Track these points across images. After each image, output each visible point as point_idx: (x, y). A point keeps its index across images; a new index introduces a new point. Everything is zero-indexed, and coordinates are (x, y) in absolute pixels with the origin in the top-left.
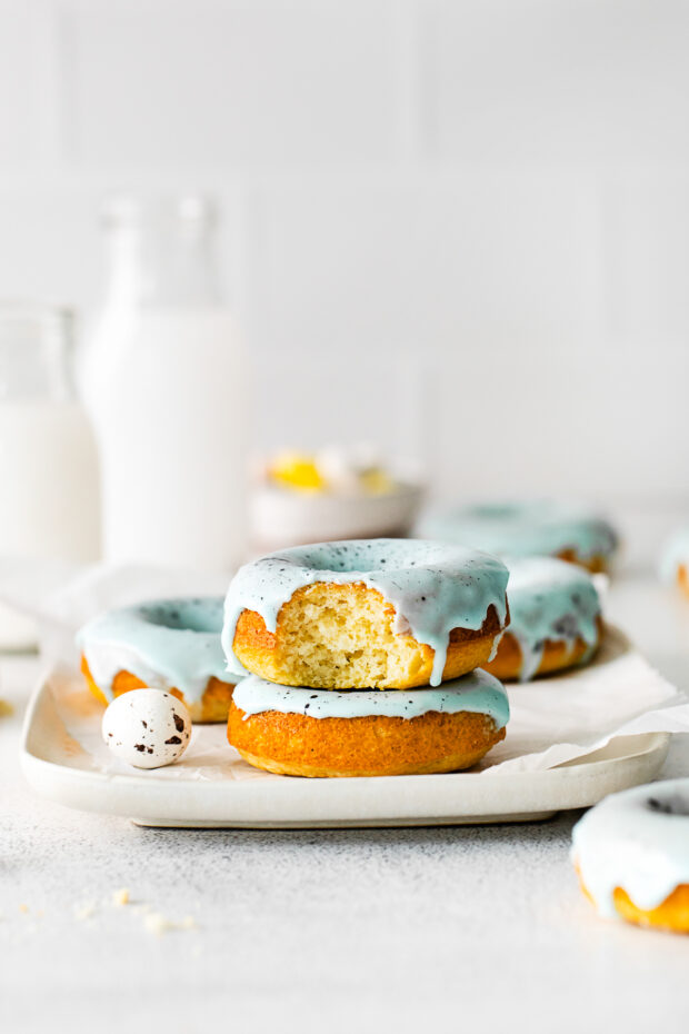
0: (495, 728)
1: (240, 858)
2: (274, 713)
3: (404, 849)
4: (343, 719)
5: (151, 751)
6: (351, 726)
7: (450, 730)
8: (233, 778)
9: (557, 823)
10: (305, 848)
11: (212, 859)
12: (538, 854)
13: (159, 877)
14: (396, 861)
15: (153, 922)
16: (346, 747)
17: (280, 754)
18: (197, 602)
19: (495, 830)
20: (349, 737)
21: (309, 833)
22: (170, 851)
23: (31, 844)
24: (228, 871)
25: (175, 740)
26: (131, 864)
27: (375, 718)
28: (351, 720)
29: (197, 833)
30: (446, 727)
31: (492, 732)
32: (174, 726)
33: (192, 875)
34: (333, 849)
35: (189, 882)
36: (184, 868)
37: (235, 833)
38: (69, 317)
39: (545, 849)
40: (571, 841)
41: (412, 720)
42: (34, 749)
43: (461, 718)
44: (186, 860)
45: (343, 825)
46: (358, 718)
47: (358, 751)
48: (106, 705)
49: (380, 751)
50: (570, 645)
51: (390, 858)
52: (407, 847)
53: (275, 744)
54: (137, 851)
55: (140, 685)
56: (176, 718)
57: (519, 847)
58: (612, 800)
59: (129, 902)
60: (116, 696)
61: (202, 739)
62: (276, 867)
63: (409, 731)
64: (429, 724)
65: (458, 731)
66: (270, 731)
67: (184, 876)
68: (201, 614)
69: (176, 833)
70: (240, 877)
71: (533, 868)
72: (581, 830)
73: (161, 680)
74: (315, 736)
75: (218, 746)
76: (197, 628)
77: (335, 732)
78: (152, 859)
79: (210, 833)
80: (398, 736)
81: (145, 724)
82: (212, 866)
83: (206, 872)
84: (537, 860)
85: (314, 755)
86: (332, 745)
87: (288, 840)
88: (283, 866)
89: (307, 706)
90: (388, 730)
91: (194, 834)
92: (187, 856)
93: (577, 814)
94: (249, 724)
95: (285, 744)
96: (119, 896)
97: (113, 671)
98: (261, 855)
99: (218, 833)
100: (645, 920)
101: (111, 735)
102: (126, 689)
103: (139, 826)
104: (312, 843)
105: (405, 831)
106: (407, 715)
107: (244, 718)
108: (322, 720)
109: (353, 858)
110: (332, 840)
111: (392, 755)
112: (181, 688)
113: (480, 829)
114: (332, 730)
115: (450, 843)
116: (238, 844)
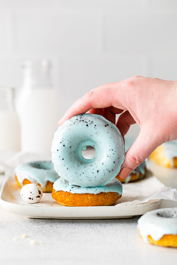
0: (118, 195)
1: (54, 226)
2: (62, 191)
3: (95, 225)
4: (79, 194)
5: (32, 199)
6: (81, 196)
7: (106, 197)
8: (53, 206)
9: (134, 219)
10: (71, 224)
11: (47, 227)
12: (129, 226)
13: (34, 231)
14: (94, 228)
15: (32, 242)
16: (80, 201)
17: (64, 202)
18: (45, 162)
19: (118, 220)
20: (81, 199)
21: (72, 220)
22: (37, 224)
23: (2, 222)
24: (51, 230)
25: (39, 197)
26: (27, 227)
27: (87, 194)
28: (81, 194)
29: (44, 220)
30: (105, 196)
31: (118, 196)
32: (38, 193)
33: (42, 230)
34: (78, 224)
35: (41, 232)
36: (40, 228)
37: (53, 220)
38: (13, 90)
39: (131, 225)
40: (137, 223)
41: (97, 194)
42: (3, 198)
43: (109, 194)
44: (41, 227)
45: (80, 218)
46: (83, 194)
47: (83, 202)
48: (21, 188)
49: (88, 202)
50: (138, 174)
51: (92, 227)
52: (96, 224)
53: (63, 199)
54: (29, 224)
55: (30, 183)
56: (39, 191)
57: (124, 225)
58: (148, 213)
59: (26, 237)
60: (24, 185)
61: (45, 196)
62: (63, 229)
63: (95, 197)
64: (101, 195)
65: (108, 197)
66: (61, 196)
67: (40, 230)
68: (46, 165)
69: (38, 220)
70: (54, 231)
71: (128, 230)
72: (140, 221)
73: (35, 181)
74: (72, 198)
75: (49, 198)
76: (45, 168)
77: (77, 197)
78: (32, 226)
79: (47, 220)
80: (93, 199)
81: (31, 192)
82: (48, 228)
83: (46, 230)
84: (129, 228)
85: (72, 203)
86: (76, 200)
87: (67, 222)
88: (65, 229)
89: (70, 190)
90: (90, 197)
91: (43, 220)
92: (41, 226)
93: (139, 217)
94: (56, 193)
95: (65, 200)
96: (24, 235)
97: (23, 179)
98: (60, 226)
99: (49, 220)
100: (156, 243)
101: (22, 195)
102: (26, 184)
103: (29, 218)
104: (72, 223)
105: (96, 220)
106: (95, 193)
107: (55, 192)
108: (74, 194)
109: (83, 227)
110: (77, 222)
111: (91, 203)
112: (40, 183)
113: (115, 220)
114: (76, 197)
115: (107, 223)
116: (54, 223)
